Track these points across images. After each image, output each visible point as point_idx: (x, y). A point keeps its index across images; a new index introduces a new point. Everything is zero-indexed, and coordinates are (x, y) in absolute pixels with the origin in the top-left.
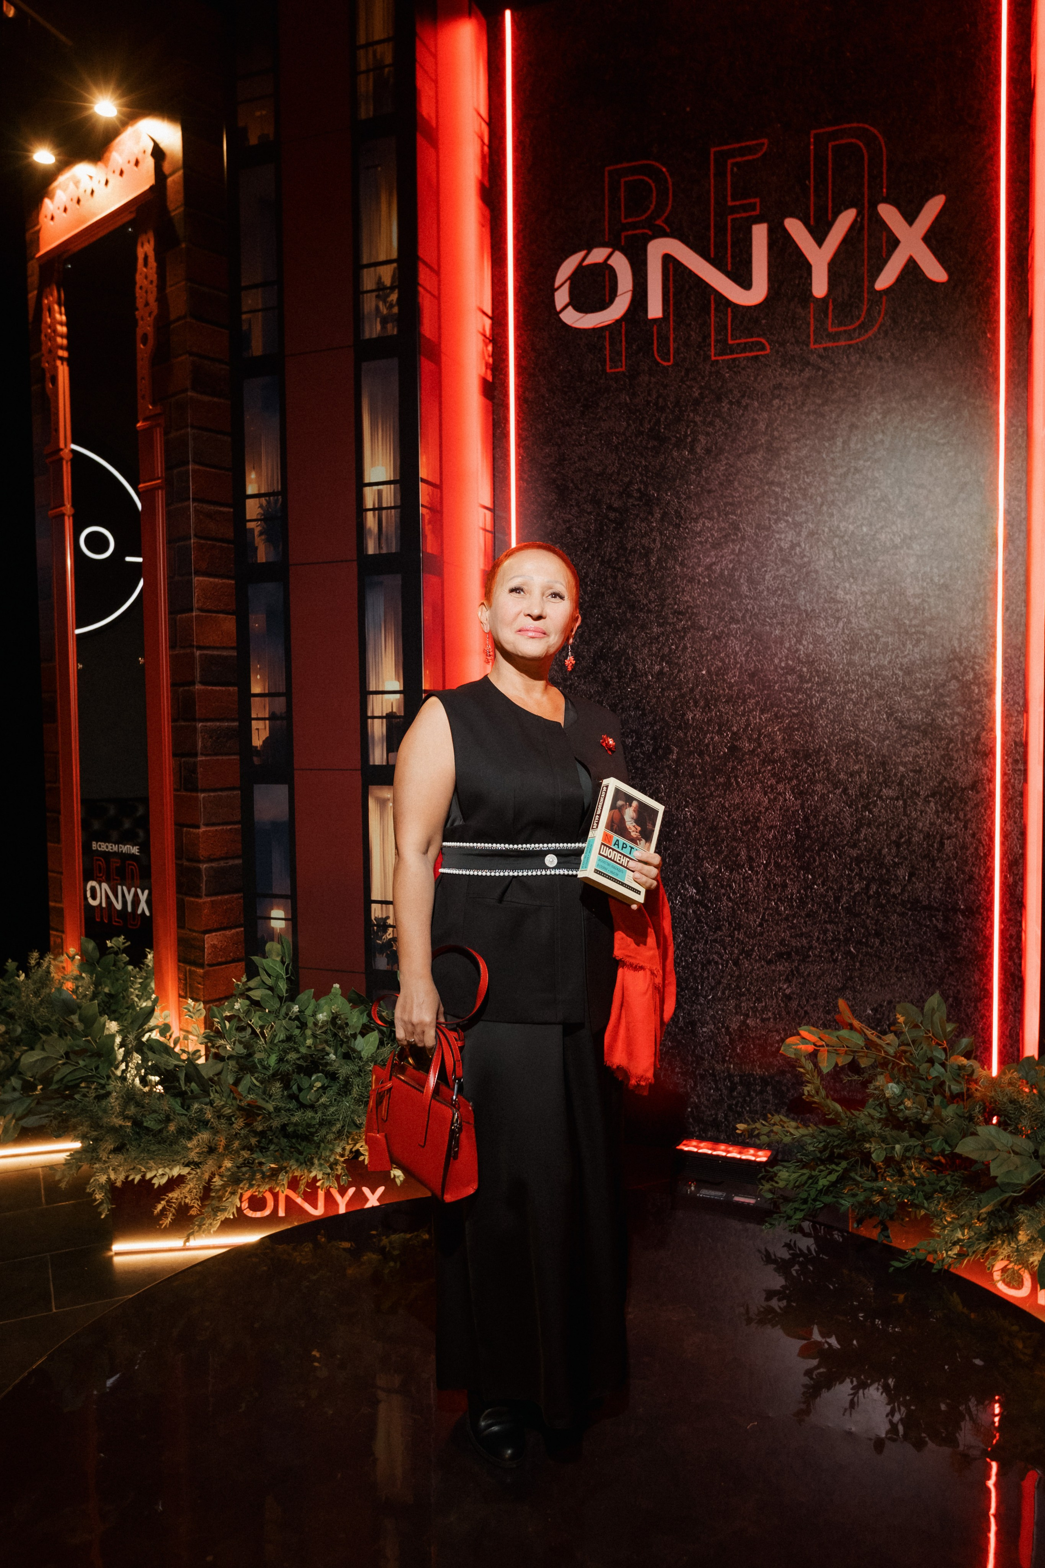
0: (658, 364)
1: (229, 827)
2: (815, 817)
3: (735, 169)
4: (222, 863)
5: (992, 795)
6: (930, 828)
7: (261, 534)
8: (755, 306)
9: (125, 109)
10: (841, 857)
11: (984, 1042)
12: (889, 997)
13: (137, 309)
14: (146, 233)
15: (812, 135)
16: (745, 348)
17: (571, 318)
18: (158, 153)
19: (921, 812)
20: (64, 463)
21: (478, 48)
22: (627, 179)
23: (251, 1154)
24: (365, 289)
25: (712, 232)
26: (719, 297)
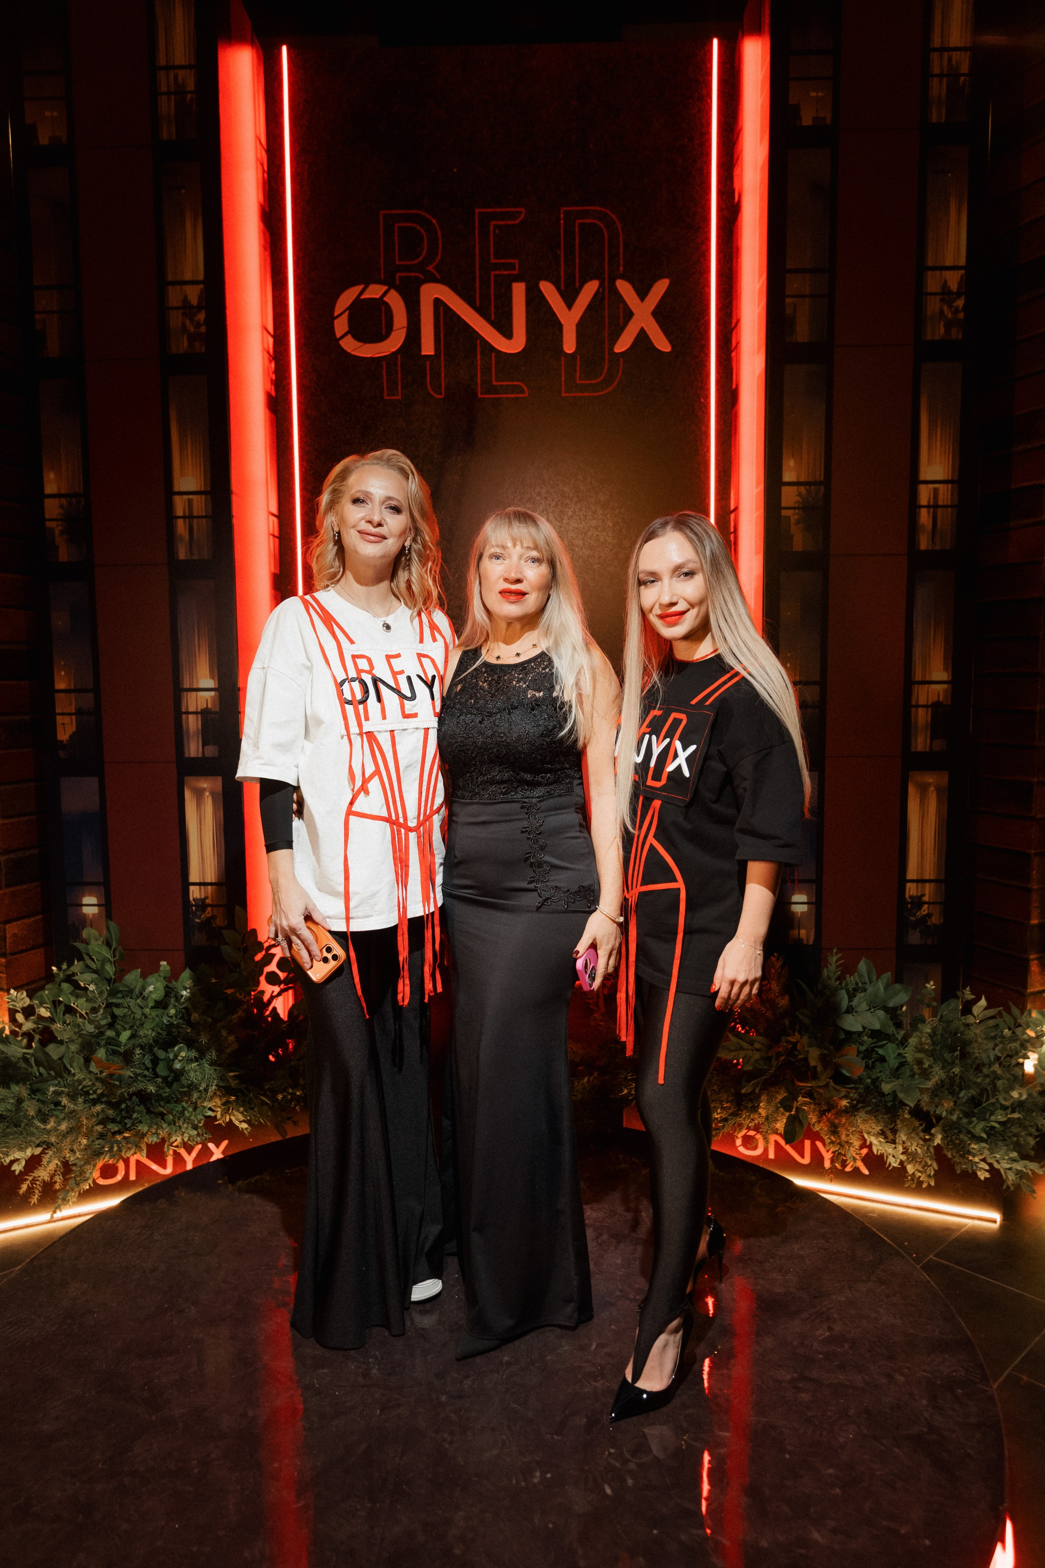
0: (431, 396)
1: (25, 819)
3: (497, 231)
4: (21, 854)
7: (62, 533)
8: (515, 354)
15: (562, 212)
16: (507, 390)
17: (350, 345)
21: (256, 79)
22: (401, 225)
23: (105, 1127)
24: (171, 305)
25: (478, 283)
26: (485, 342)
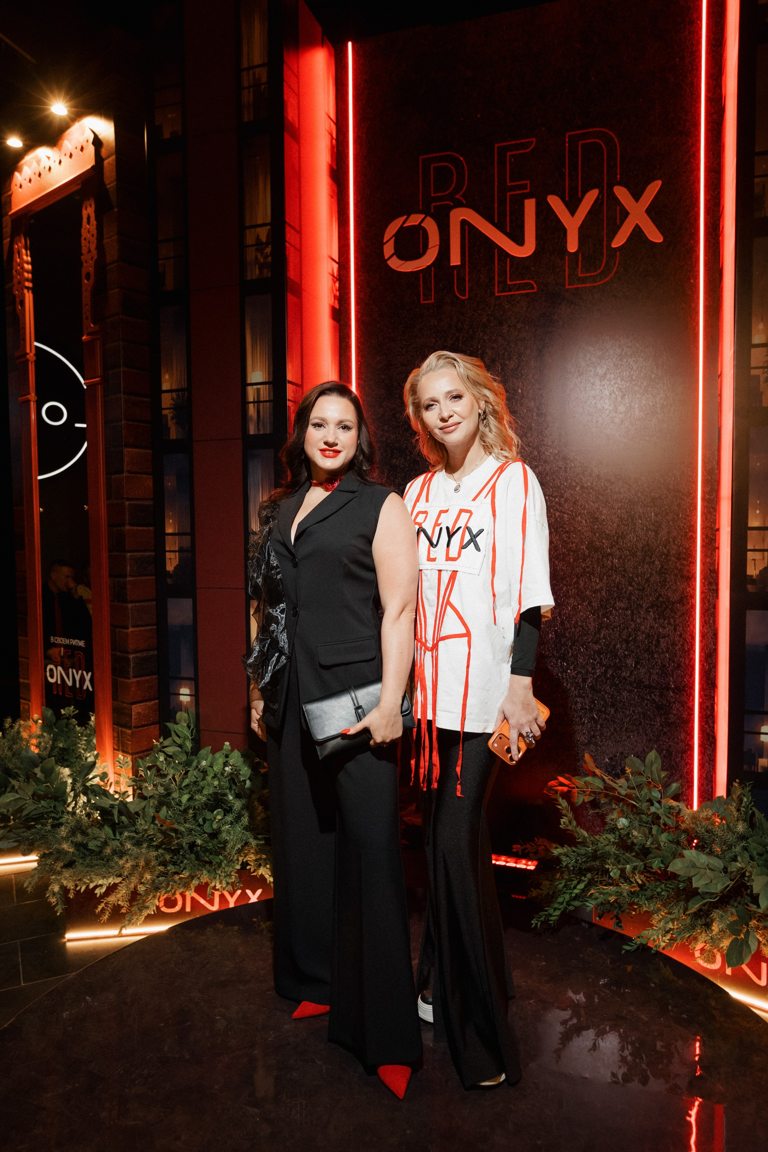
0: (458, 297)
1: (149, 628)
2: (568, 621)
3: (513, 159)
4: (145, 654)
5: (694, 607)
6: (650, 630)
7: (172, 418)
8: (527, 257)
9: (73, 109)
10: (587, 650)
11: (688, 782)
12: (621, 750)
13: (82, 255)
14: (88, 199)
15: (567, 136)
16: (519, 287)
17: (395, 264)
18: (97, 142)
19: (644, 619)
20: (30, 363)
21: (328, 69)
22: (435, 165)
23: (166, 868)
24: (248, 244)
25: (496, 205)
26: (501, 251)
